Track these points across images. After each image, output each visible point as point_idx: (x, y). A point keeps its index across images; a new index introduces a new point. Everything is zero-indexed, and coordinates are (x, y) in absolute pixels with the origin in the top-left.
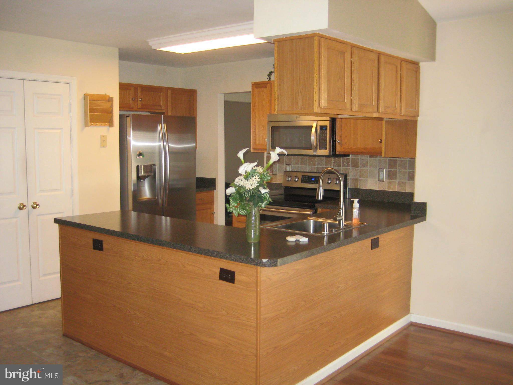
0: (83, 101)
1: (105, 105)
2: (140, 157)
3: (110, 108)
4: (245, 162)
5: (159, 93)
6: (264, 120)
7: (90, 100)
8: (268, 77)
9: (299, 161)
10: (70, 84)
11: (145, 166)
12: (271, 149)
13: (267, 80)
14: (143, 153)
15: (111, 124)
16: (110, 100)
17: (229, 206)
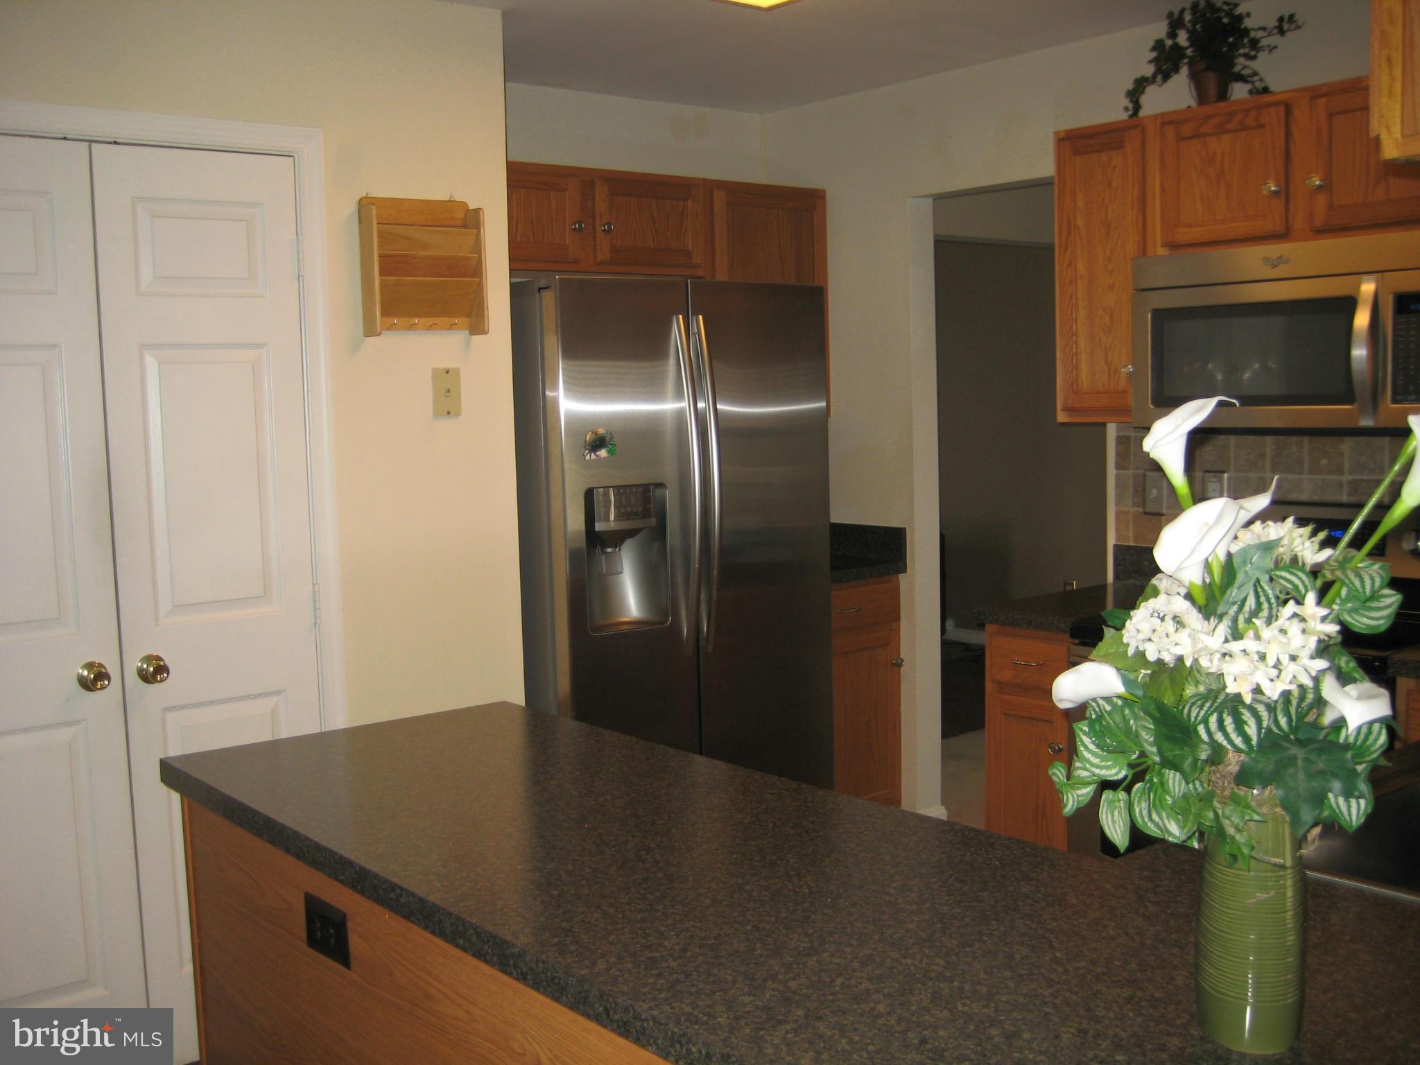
0: (356, 227)
1: (445, 245)
2: (598, 453)
3: (471, 253)
4: (1199, 496)
5: (681, 203)
6: (1111, 287)
7: (378, 224)
8: (1126, 102)
9: (1263, 456)
10: (296, 156)
11: (621, 490)
12: (1152, 407)
13: (1124, 116)
14: (612, 438)
15: (477, 324)
16: (471, 220)
17: (1068, 778)
